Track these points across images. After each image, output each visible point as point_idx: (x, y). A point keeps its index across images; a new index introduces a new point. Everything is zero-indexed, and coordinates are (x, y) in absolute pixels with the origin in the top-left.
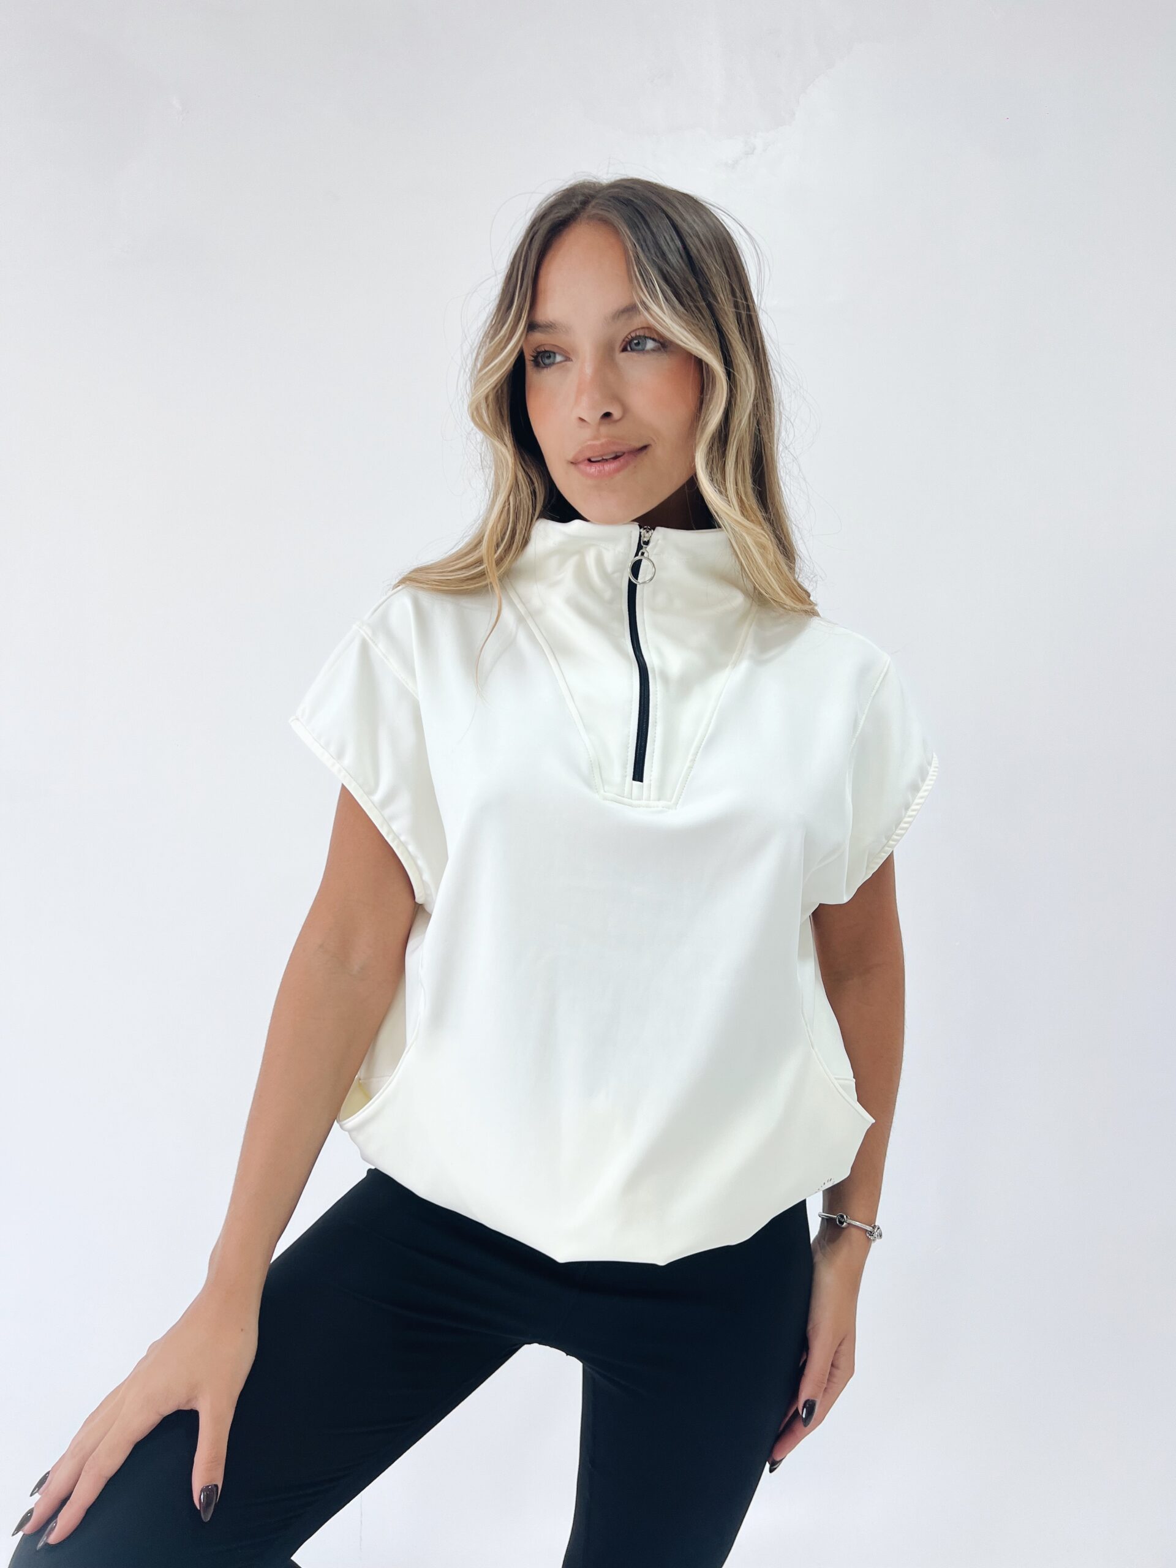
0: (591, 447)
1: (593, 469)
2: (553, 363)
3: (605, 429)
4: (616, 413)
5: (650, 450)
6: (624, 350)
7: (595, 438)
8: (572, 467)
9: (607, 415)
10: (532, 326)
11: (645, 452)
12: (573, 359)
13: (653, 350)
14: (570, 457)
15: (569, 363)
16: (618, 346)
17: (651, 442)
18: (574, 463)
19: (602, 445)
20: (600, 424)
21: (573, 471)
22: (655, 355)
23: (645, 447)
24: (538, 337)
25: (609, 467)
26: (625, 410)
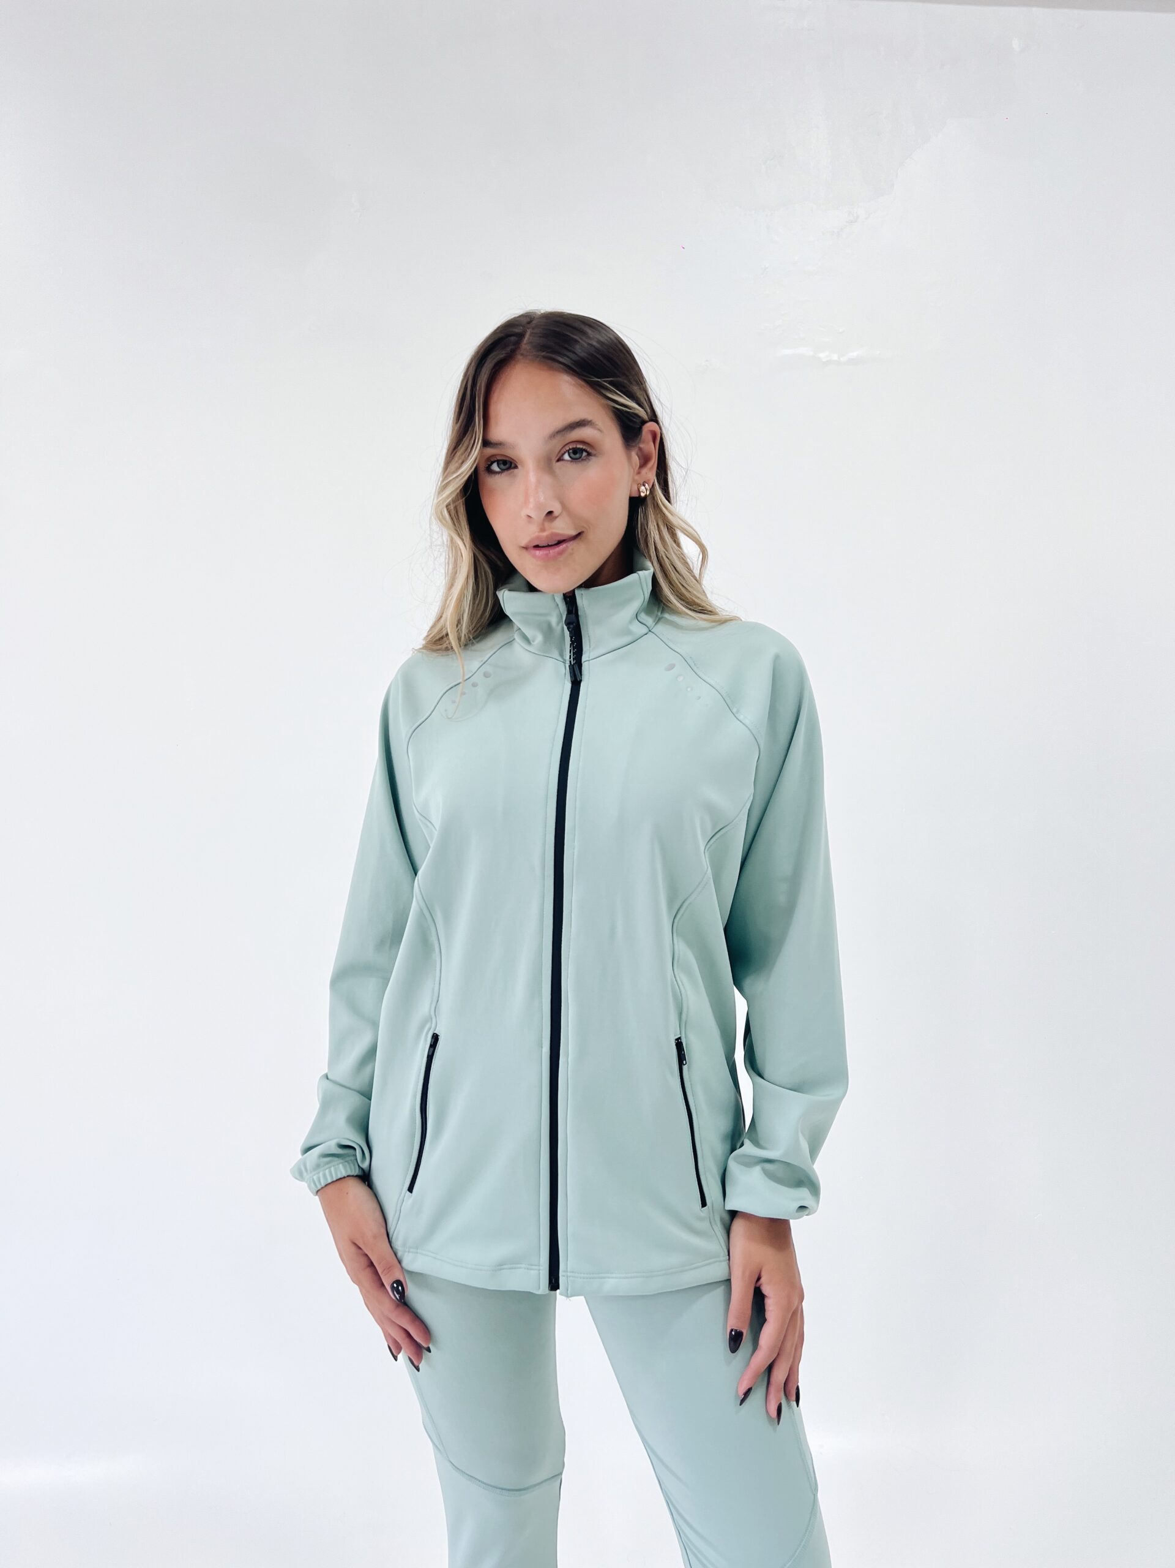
0: (538, 538)
1: (538, 553)
3: (546, 524)
4: (557, 511)
5: (584, 535)
6: (558, 460)
7: (543, 530)
8: (524, 550)
9: (550, 513)
10: (486, 443)
11: (580, 537)
12: (519, 466)
14: (523, 543)
15: (516, 470)
16: (554, 461)
17: (583, 530)
18: (526, 548)
19: (547, 536)
20: (544, 520)
21: (524, 553)
23: (579, 534)
24: (490, 451)
25: (553, 552)
26: (564, 508)
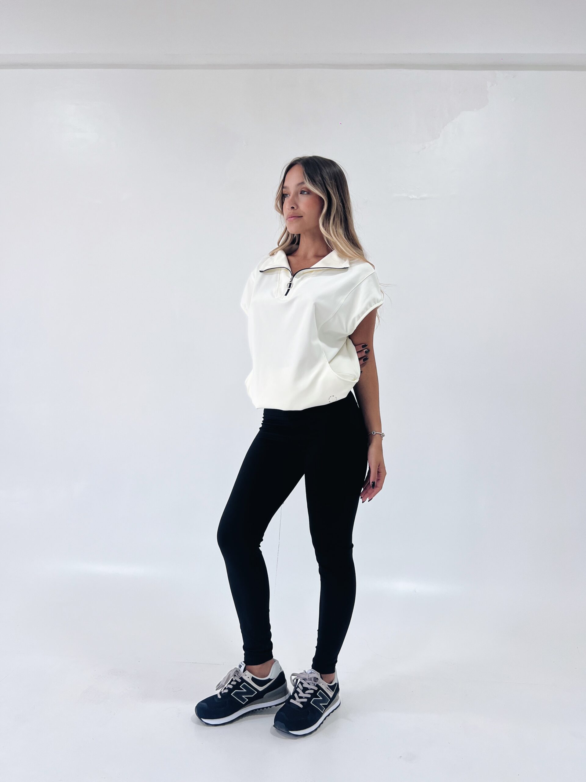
2: (287, 196)
3: (292, 210)
4: (295, 208)
5: (303, 217)
6: (300, 193)
7: (290, 213)
9: (293, 208)
11: (300, 218)
12: (290, 195)
13: (306, 194)
16: (298, 193)
17: (303, 215)
18: (287, 219)
22: (307, 195)
25: (292, 219)
26: (298, 207)
